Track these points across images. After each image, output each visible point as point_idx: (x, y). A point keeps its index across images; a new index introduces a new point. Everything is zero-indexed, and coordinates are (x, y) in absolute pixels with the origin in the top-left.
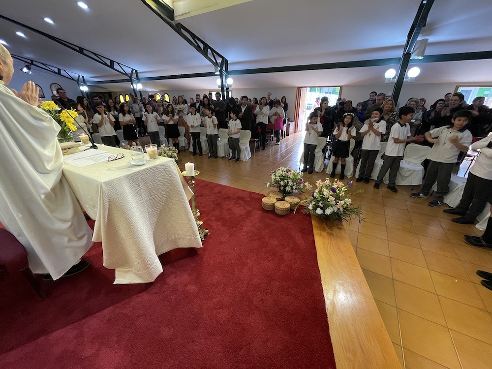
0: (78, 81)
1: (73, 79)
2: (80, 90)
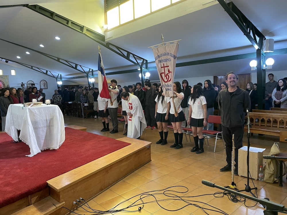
1: (54, 77)
2: (57, 84)
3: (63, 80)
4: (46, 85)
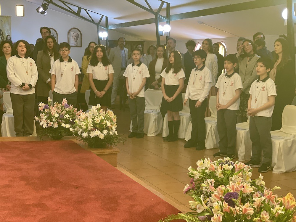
0: (99, 25)
1: (93, 21)
2: (98, 37)
3: (110, 28)
4: (79, 39)
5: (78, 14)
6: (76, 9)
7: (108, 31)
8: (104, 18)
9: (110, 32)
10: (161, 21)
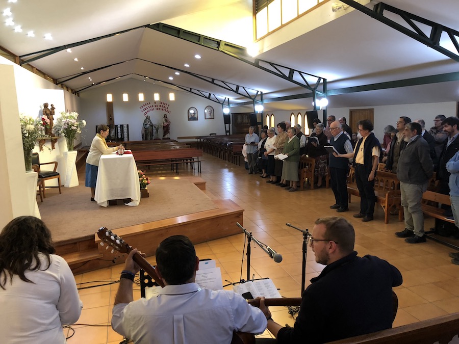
0: (222, 103)
1: (219, 102)
2: (223, 112)
4: (212, 114)
5: (209, 98)
6: (207, 95)
7: (229, 107)
8: (227, 99)
9: (231, 109)
10: (257, 103)
